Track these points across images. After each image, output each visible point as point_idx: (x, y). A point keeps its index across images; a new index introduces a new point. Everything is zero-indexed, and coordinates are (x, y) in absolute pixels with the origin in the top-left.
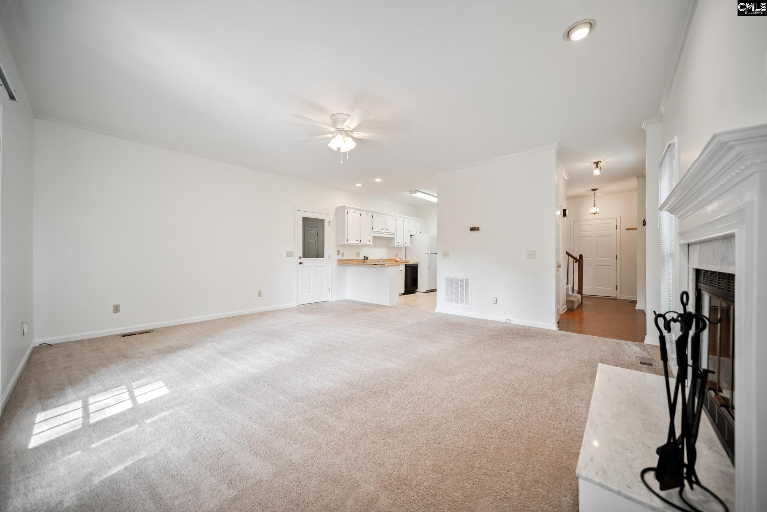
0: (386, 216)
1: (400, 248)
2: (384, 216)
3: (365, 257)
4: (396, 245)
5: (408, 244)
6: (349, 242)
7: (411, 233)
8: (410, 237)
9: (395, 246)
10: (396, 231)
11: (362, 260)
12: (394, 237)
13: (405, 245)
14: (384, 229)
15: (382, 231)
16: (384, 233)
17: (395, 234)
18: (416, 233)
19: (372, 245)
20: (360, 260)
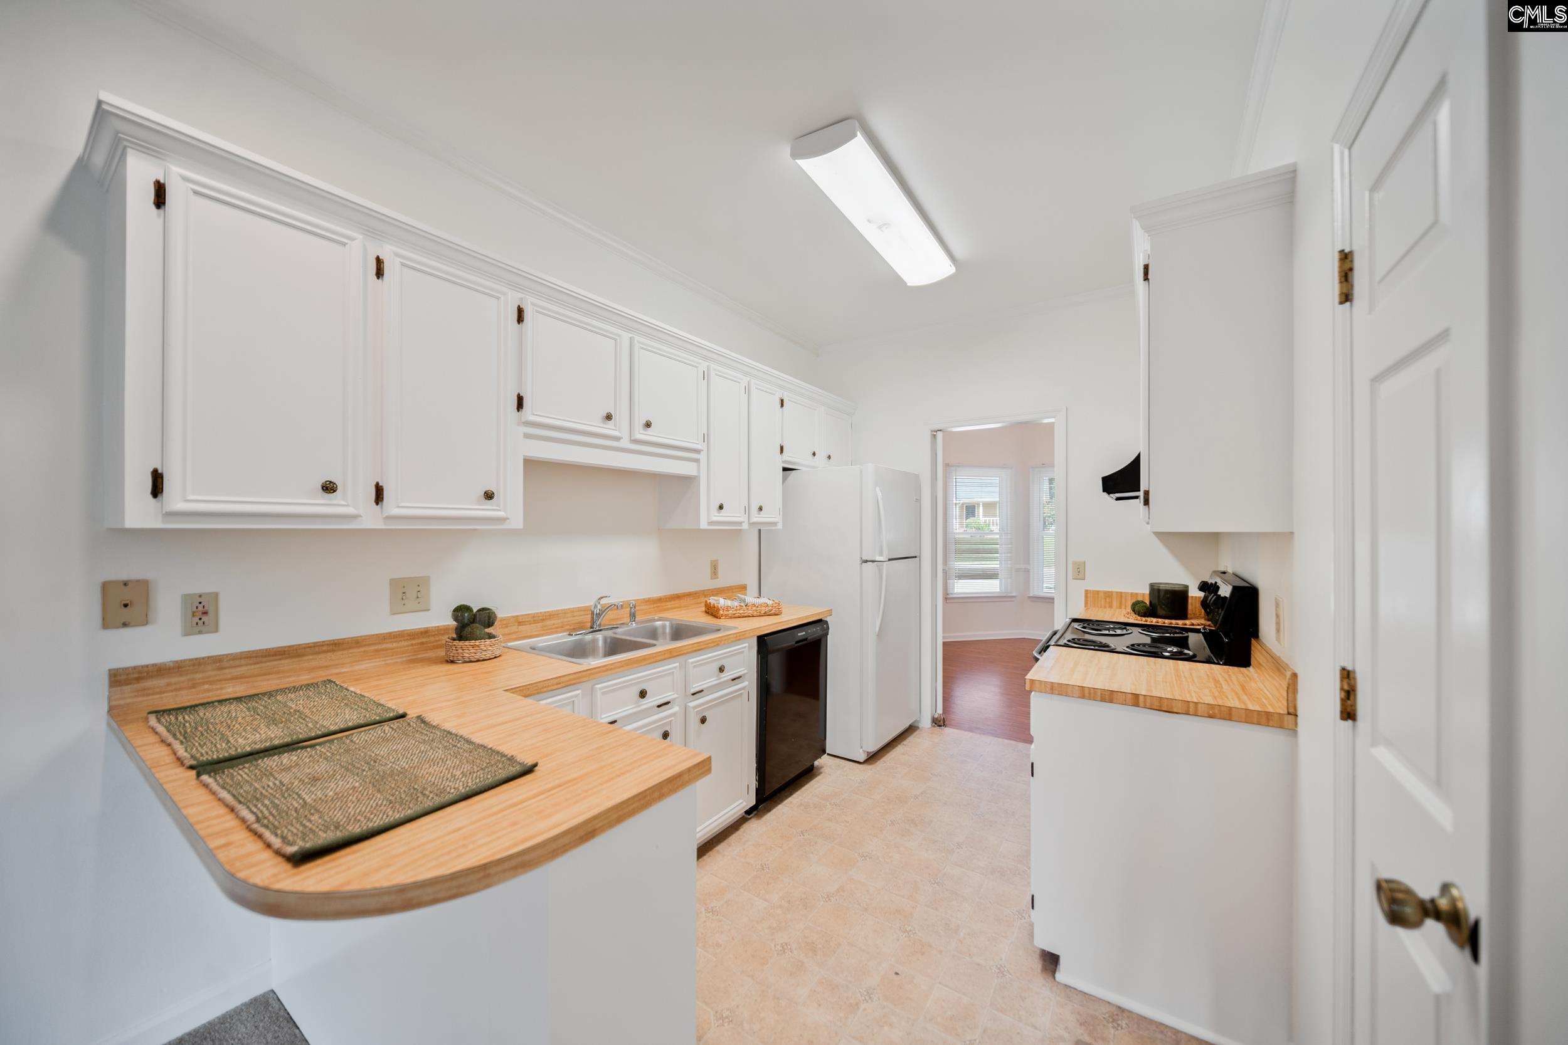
0: (637, 338)
1: (730, 535)
2: (626, 336)
3: (461, 611)
4: (706, 517)
5: (773, 515)
6: (175, 497)
7: (789, 457)
8: (784, 479)
9: (704, 525)
10: (706, 438)
11: (440, 631)
12: (694, 473)
13: (756, 518)
14: (621, 417)
15: (608, 429)
16: (625, 443)
17: (702, 457)
18: (808, 460)
19: (517, 521)
20: (425, 632)
